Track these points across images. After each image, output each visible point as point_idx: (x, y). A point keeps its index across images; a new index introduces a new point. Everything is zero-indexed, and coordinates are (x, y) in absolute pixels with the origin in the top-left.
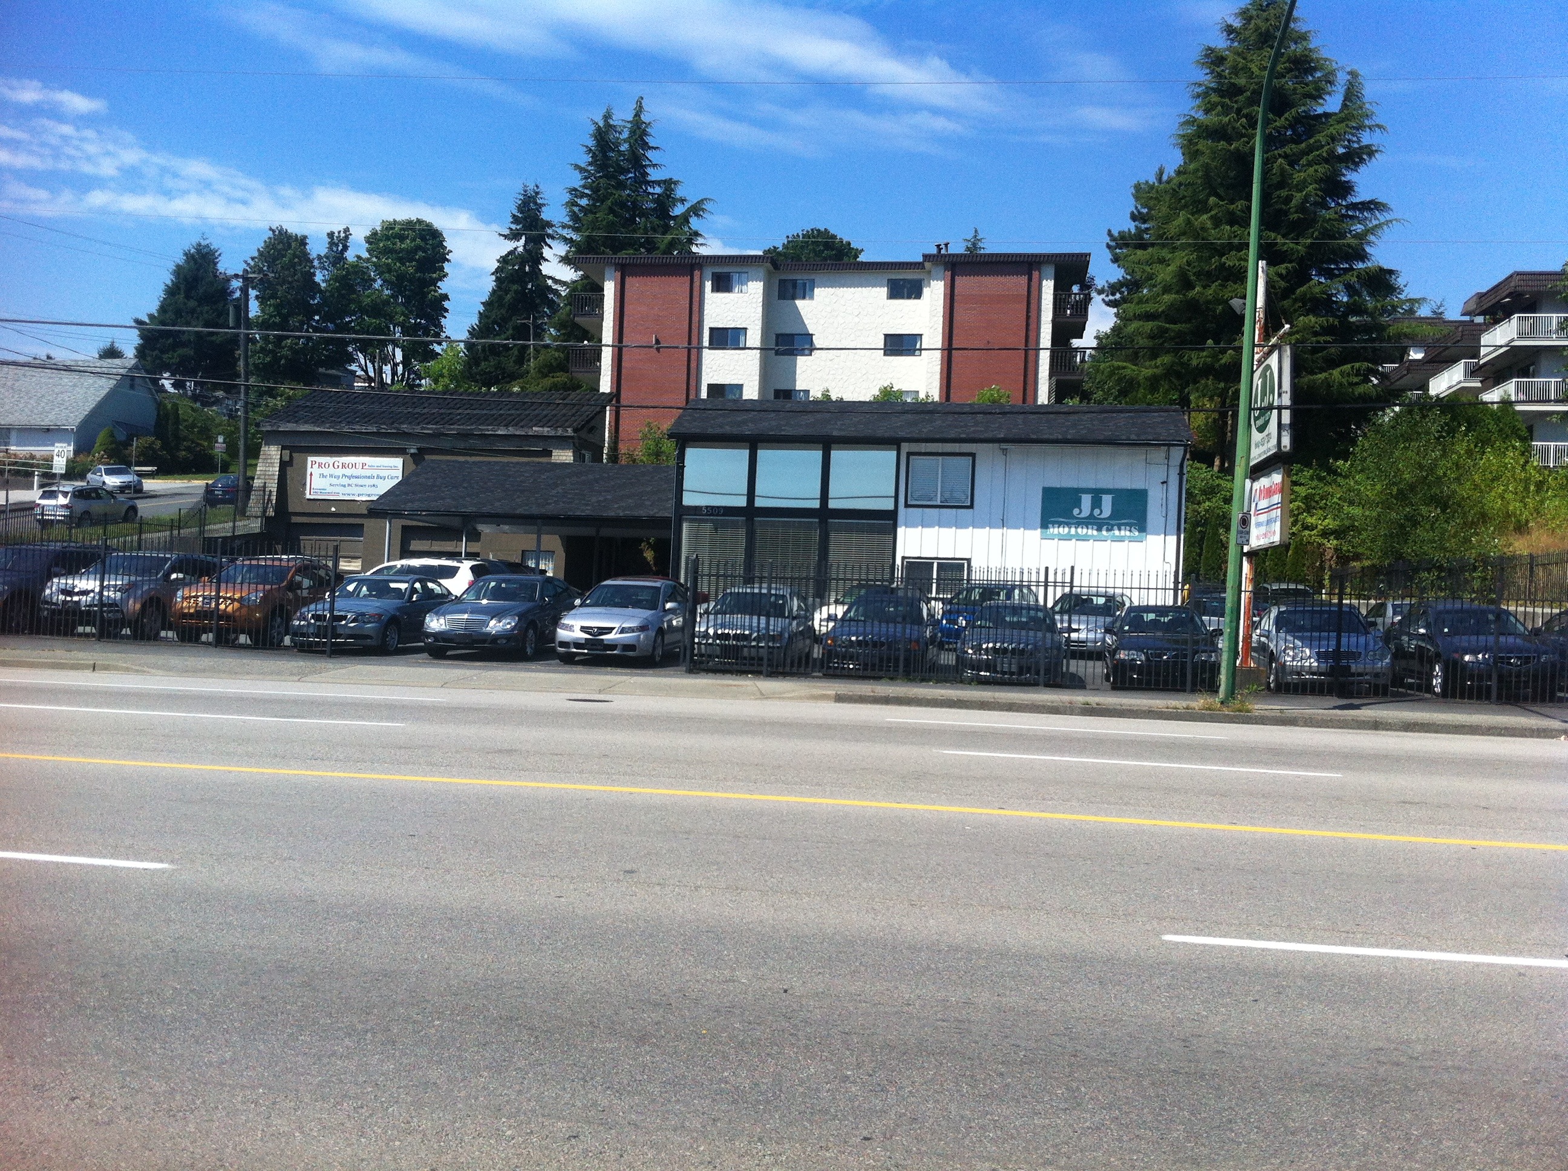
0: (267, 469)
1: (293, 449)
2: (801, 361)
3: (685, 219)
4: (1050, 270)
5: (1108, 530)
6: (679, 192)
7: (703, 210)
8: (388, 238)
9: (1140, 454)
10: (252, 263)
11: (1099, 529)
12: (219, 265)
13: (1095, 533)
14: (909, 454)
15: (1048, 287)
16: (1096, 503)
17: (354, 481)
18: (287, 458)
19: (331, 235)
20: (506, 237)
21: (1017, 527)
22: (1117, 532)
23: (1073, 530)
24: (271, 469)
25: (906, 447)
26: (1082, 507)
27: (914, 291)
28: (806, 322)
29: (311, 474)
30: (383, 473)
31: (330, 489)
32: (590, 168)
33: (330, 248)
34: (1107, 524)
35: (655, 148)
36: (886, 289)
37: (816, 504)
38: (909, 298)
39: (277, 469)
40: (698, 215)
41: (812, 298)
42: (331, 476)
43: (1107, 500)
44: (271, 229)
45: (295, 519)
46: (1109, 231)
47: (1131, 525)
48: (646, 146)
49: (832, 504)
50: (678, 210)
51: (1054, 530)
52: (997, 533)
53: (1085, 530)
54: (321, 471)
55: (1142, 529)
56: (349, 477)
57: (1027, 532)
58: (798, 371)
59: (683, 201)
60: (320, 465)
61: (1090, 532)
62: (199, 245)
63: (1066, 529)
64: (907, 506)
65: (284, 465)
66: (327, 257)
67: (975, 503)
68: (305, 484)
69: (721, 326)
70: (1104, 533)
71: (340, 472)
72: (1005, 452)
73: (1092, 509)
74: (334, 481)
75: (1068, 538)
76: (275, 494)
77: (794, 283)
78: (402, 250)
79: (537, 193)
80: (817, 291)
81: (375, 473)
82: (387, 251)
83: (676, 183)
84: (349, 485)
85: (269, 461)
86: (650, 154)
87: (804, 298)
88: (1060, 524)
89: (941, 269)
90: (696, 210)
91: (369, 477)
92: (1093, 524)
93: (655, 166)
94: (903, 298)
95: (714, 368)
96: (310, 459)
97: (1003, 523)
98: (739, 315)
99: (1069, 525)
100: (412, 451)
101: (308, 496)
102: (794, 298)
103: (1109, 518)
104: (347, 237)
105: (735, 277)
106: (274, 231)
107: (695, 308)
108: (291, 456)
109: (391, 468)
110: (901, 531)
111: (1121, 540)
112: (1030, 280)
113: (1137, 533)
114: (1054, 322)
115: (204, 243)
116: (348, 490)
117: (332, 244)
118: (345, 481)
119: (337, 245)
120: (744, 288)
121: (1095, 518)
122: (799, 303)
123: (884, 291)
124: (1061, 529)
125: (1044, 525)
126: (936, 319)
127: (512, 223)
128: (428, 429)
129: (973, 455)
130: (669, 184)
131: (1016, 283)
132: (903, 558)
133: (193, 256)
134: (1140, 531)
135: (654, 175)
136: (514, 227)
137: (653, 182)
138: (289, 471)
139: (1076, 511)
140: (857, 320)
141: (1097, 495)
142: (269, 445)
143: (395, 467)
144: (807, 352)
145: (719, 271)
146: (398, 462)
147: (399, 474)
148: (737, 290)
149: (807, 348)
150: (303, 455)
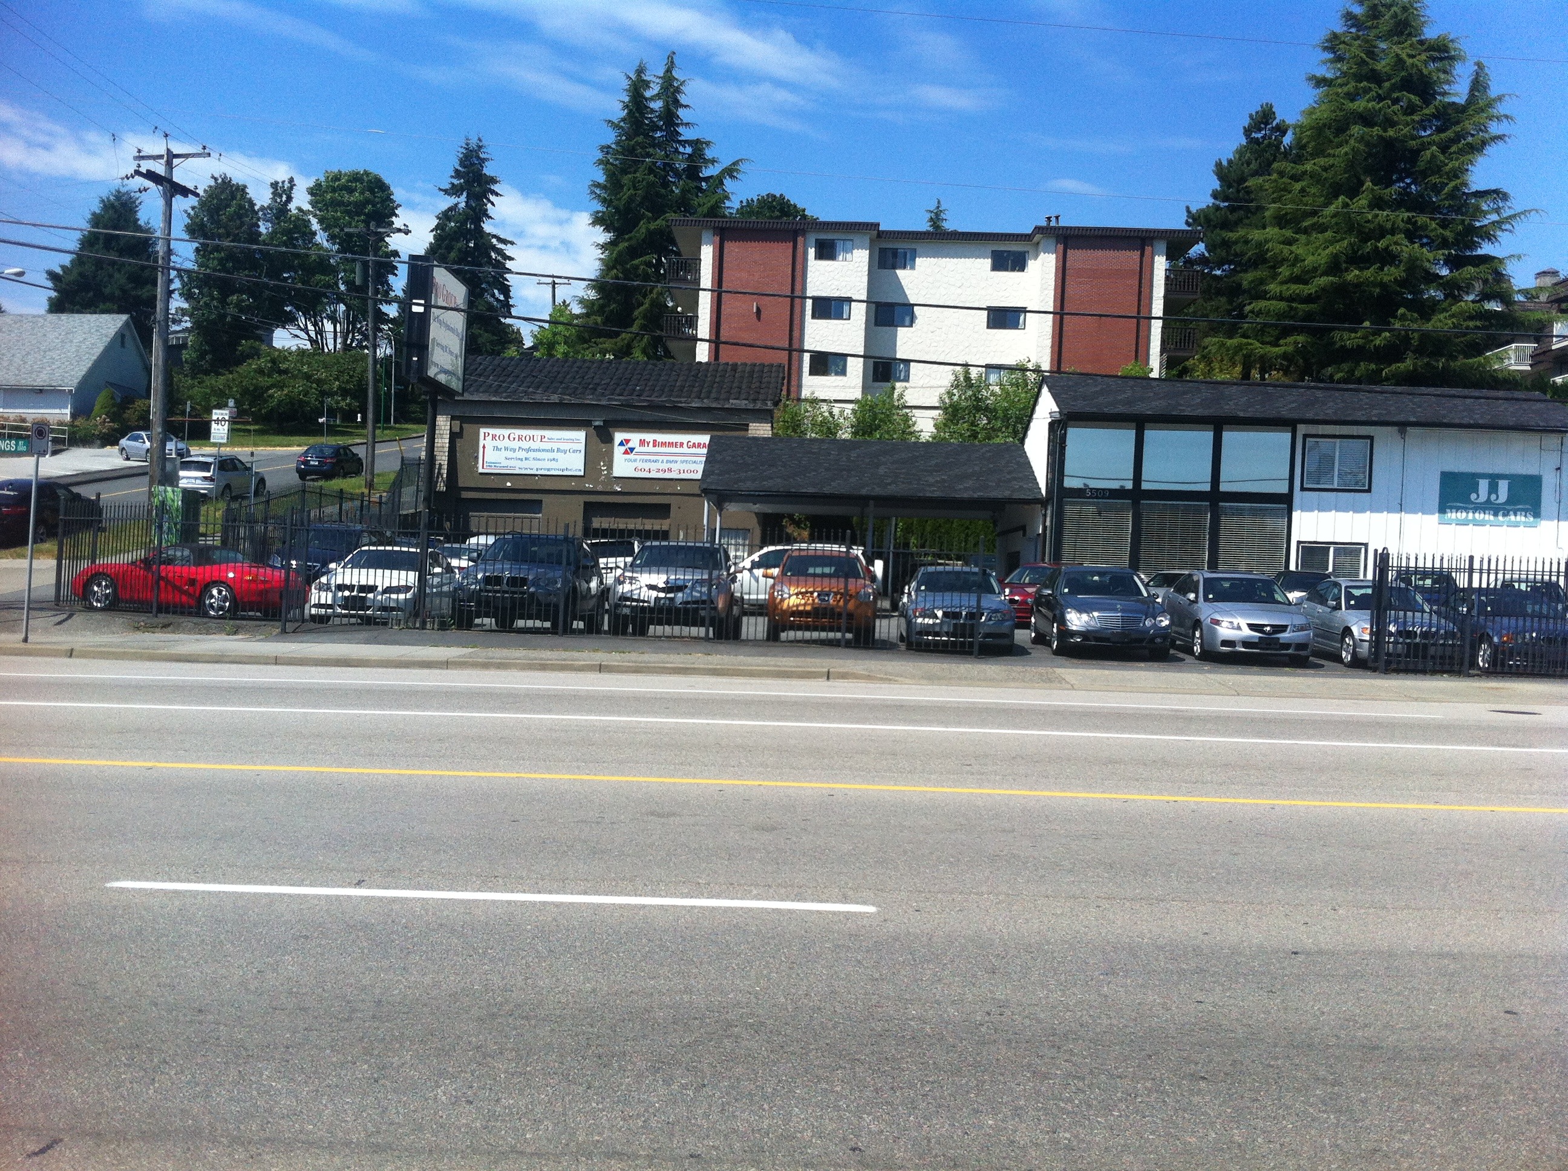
0: (437, 440)
1: (464, 420)
2: (901, 331)
3: (719, 181)
4: (1162, 246)
5: (1504, 515)
6: (709, 154)
7: (737, 171)
8: (334, 190)
9: (1534, 439)
10: (192, 213)
11: (1496, 515)
12: (140, 215)
13: (1492, 518)
14: (1305, 436)
15: (1161, 265)
16: (1493, 488)
17: (531, 455)
18: (457, 429)
19: (274, 185)
20: (446, 192)
21: (1415, 512)
22: (1512, 518)
23: (1471, 515)
24: (441, 440)
25: (1302, 429)
26: (1480, 492)
27: (1018, 263)
28: (907, 292)
29: (484, 447)
30: (563, 446)
31: (505, 463)
32: (622, 124)
33: (274, 199)
34: (1504, 509)
35: (686, 106)
36: (989, 261)
37: (1207, 488)
38: (1013, 270)
39: (447, 441)
40: (732, 177)
41: (913, 268)
42: (506, 449)
43: (1503, 486)
44: (213, 177)
45: (465, 495)
46: (1188, 208)
47: (1526, 511)
48: (677, 103)
49: (1224, 487)
50: (707, 172)
51: (1452, 515)
52: (1395, 517)
53: (1482, 515)
54: (498, 443)
55: (1537, 514)
56: (528, 450)
57: (1425, 516)
58: (898, 343)
59: (713, 161)
60: (494, 437)
61: (1487, 517)
62: (118, 192)
63: (1464, 514)
64: (1303, 489)
65: (454, 437)
66: (269, 207)
67: (1373, 489)
68: (477, 458)
69: (824, 294)
70: (1500, 518)
71: (516, 444)
72: (1403, 433)
73: (1490, 494)
74: (510, 454)
75: (1464, 523)
76: (446, 467)
77: (895, 253)
78: (350, 203)
79: (480, 147)
80: (918, 261)
81: (555, 446)
82: (335, 204)
83: (708, 143)
84: (526, 459)
86: (681, 112)
87: (904, 268)
88: (1458, 509)
89: (1052, 242)
90: (731, 171)
91: (547, 451)
92: (1490, 509)
93: (687, 124)
94: (1006, 270)
95: (817, 338)
96: (482, 431)
97: (1401, 508)
98: (844, 284)
99: (1466, 510)
100: (597, 423)
101: (481, 470)
102: (894, 267)
103: (1508, 502)
104: (291, 188)
105: (839, 245)
106: (216, 179)
107: (797, 274)
108: (461, 428)
109: (572, 441)
110: (1296, 515)
111: (1516, 525)
112: (1142, 255)
113: (1532, 519)
114: (1165, 297)
115: (123, 190)
116: (525, 464)
117: (275, 194)
118: (523, 454)
119: (281, 197)
120: (849, 256)
121: (1491, 503)
122: (900, 273)
123: (987, 263)
124: (1459, 514)
125: (1442, 510)
126: (1046, 292)
127: (452, 177)
128: (616, 400)
129: (1371, 438)
130: (698, 145)
131: (1132, 257)
132: (1299, 542)
133: (112, 206)
134: (1534, 517)
135: (686, 134)
136: (456, 182)
137: (686, 141)
138: (459, 443)
139: (1473, 496)
140: (959, 291)
141: (1494, 480)
143: (578, 441)
144: (907, 322)
145: (823, 236)
146: (580, 435)
147: (582, 447)
148: (841, 258)
149: (907, 320)
150: (475, 426)
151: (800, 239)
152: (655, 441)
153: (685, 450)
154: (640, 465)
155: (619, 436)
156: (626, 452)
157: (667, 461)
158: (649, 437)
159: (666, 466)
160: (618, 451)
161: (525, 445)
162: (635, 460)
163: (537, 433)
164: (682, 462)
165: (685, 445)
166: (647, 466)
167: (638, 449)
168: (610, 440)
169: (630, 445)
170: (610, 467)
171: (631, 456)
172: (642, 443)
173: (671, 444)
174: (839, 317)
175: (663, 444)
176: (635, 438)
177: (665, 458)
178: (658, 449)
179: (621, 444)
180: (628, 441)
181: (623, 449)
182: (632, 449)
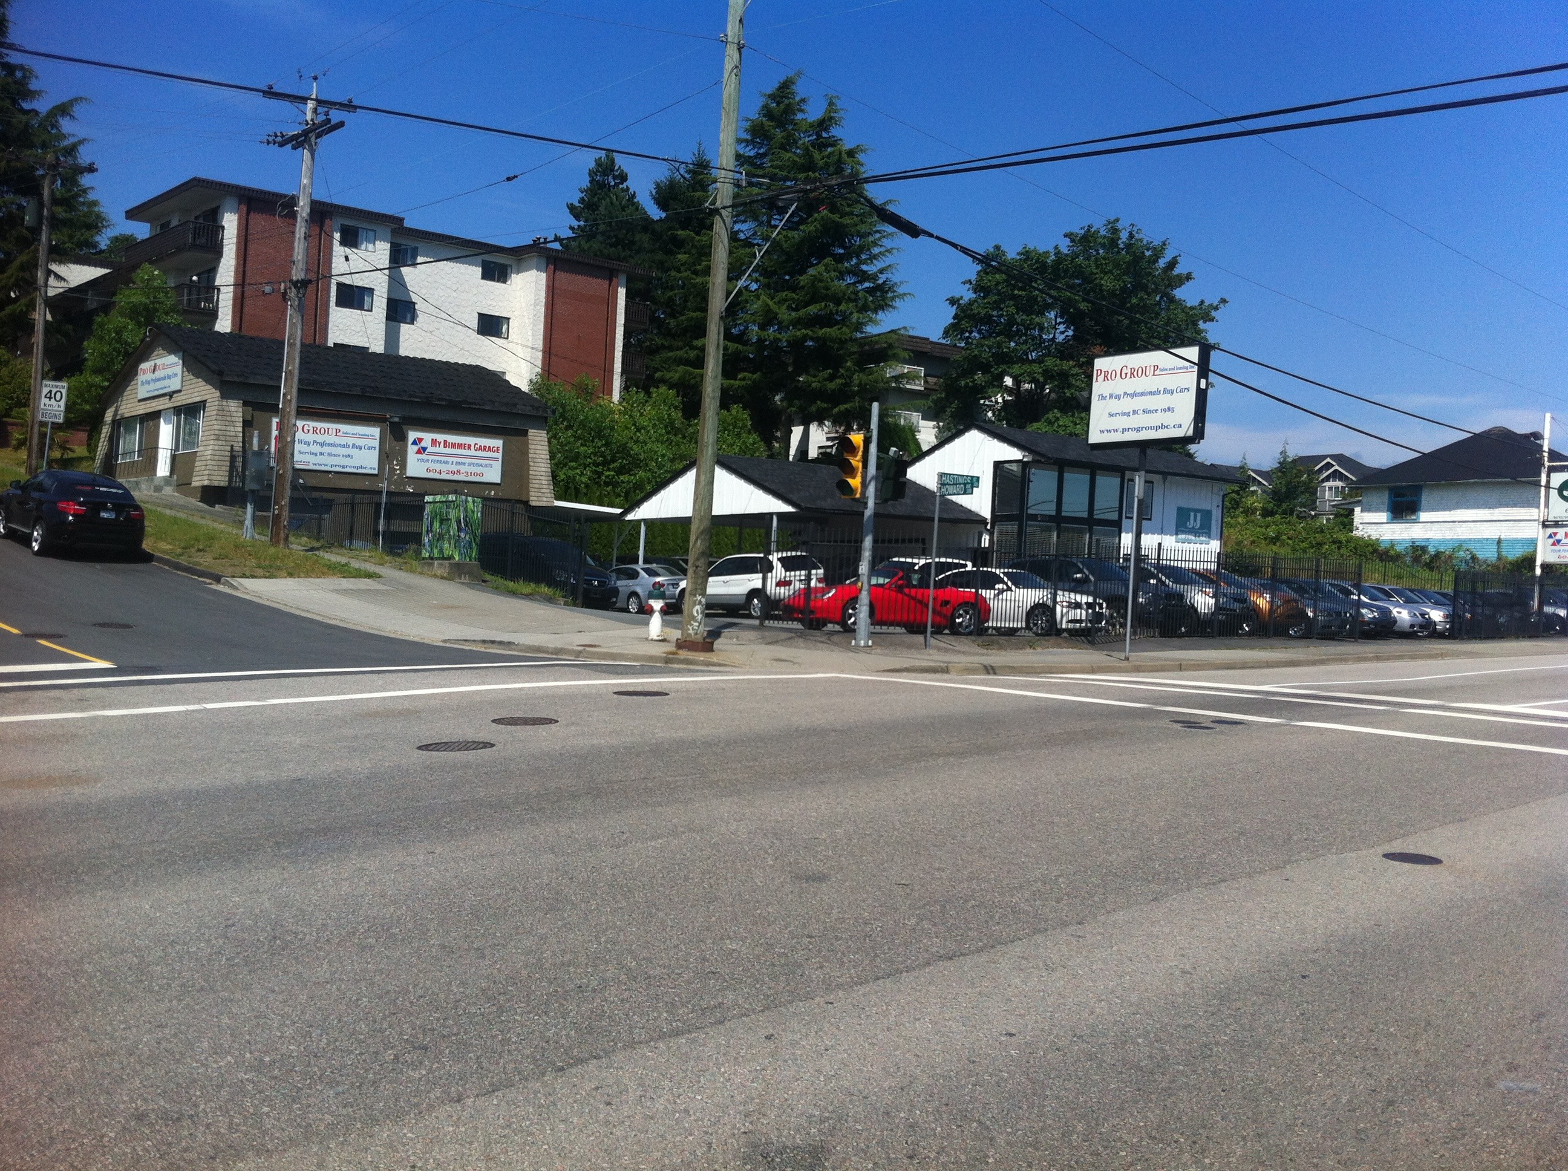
0: (228, 428)
1: (252, 406)
2: (406, 328)
4: (624, 279)
5: (1197, 535)
11: (1195, 535)
13: (1194, 537)
14: (1127, 481)
15: (622, 292)
16: (1195, 519)
17: (326, 449)
18: (249, 417)
21: (1173, 534)
22: (1200, 537)
23: (1186, 535)
24: (232, 429)
25: (1127, 475)
26: (1191, 521)
27: (502, 275)
28: (411, 290)
30: (358, 442)
34: (1197, 532)
36: (480, 269)
38: (498, 281)
39: (242, 429)
41: (414, 266)
43: (1199, 517)
47: (1205, 533)
51: (1180, 536)
55: (1210, 534)
56: (322, 444)
61: (1192, 537)
65: (247, 424)
67: (1153, 517)
69: (348, 282)
70: (1196, 537)
71: (310, 437)
72: (1164, 480)
73: (1194, 522)
74: (304, 448)
75: (1185, 540)
77: (405, 249)
80: (417, 260)
81: (351, 441)
84: (321, 454)
85: (229, 418)
87: (408, 266)
88: (1182, 533)
89: (541, 261)
91: (344, 446)
92: (1194, 532)
94: (492, 280)
95: (341, 326)
96: (275, 420)
97: (1162, 531)
99: (1186, 532)
100: (393, 420)
102: (403, 265)
103: (1199, 529)
105: (363, 233)
107: (324, 258)
108: (252, 416)
109: (367, 437)
110: (1123, 535)
111: (1202, 541)
112: (609, 284)
114: (625, 324)
116: (320, 459)
118: (317, 449)
120: (370, 247)
121: (1194, 528)
122: (405, 270)
123: (478, 271)
125: (1177, 534)
126: (538, 307)
128: (414, 398)
129: (1153, 483)
131: (599, 285)
132: (1124, 556)
134: (1209, 537)
139: (1189, 523)
140: (455, 294)
141: (1196, 511)
142: (227, 399)
143: (372, 437)
144: (408, 320)
145: (348, 222)
146: (375, 431)
147: (376, 443)
148: (363, 247)
149: (409, 316)
150: (266, 415)
151: (328, 221)
152: (445, 441)
153: (472, 452)
154: (432, 466)
155: (412, 435)
156: (419, 452)
157: (458, 463)
158: (441, 437)
159: (455, 468)
160: (412, 449)
161: (320, 438)
162: (428, 460)
163: (333, 426)
164: (470, 464)
165: (472, 448)
166: (438, 467)
167: (430, 449)
168: (403, 438)
169: (423, 444)
170: (403, 465)
171: (423, 456)
172: (434, 442)
173: (460, 446)
174: (361, 307)
175: (453, 445)
176: (427, 437)
177: (455, 460)
178: (448, 450)
179: (415, 443)
180: (420, 440)
181: (416, 448)
182: (424, 449)
